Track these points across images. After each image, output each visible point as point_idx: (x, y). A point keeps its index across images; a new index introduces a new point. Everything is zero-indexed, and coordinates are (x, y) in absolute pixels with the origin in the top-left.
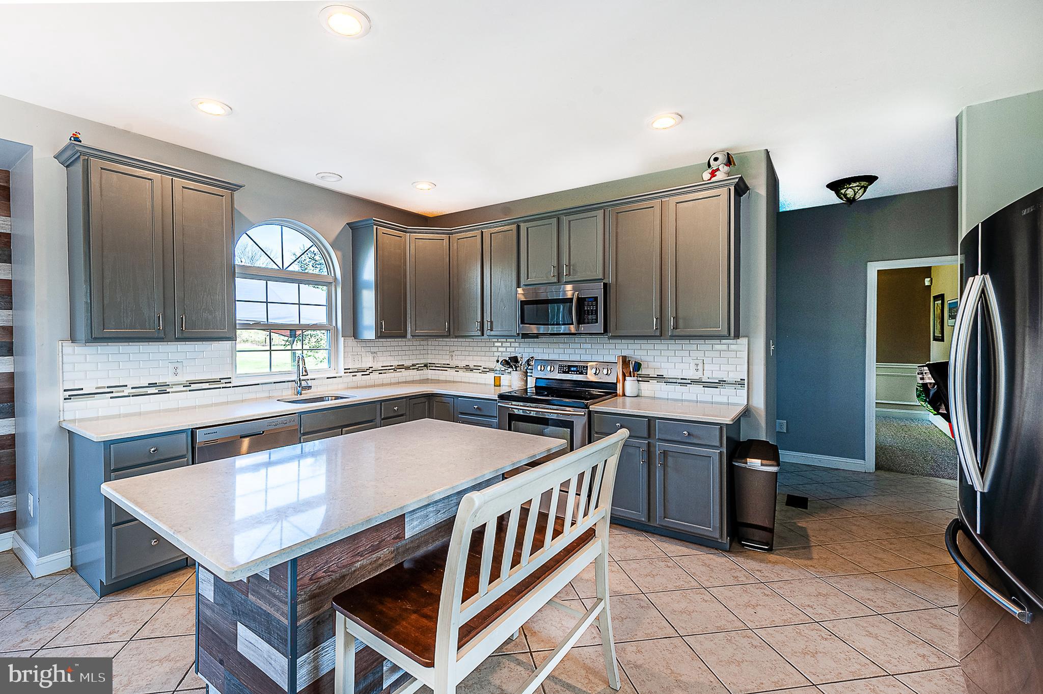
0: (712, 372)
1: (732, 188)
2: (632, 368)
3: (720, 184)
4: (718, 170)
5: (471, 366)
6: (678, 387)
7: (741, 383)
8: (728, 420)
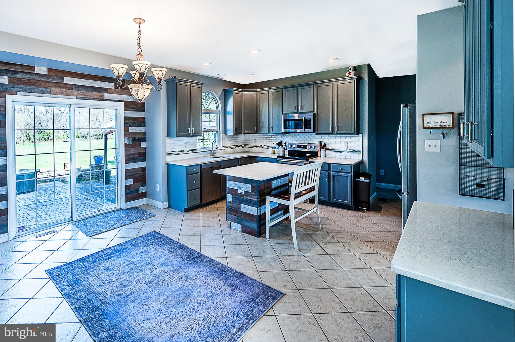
0: (351, 148)
2: (323, 146)
4: (351, 73)
5: (263, 146)
6: (339, 153)
7: (360, 151)
8: (353, 163)
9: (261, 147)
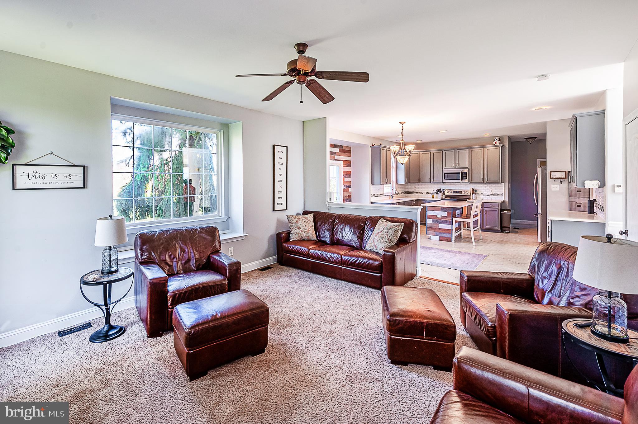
0: (495, 192)
1: (500, 147)
2: (474, 191)
3: (497, 146)
4: (497, 142)
5: (422, 192)
6: (488, 196)
7: (502, 194)
8: (500, 202)
9: (421, 193)
